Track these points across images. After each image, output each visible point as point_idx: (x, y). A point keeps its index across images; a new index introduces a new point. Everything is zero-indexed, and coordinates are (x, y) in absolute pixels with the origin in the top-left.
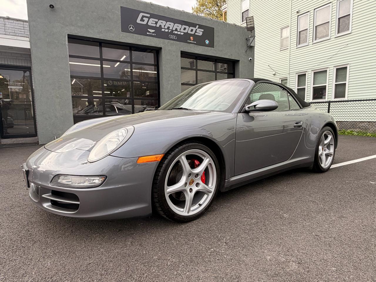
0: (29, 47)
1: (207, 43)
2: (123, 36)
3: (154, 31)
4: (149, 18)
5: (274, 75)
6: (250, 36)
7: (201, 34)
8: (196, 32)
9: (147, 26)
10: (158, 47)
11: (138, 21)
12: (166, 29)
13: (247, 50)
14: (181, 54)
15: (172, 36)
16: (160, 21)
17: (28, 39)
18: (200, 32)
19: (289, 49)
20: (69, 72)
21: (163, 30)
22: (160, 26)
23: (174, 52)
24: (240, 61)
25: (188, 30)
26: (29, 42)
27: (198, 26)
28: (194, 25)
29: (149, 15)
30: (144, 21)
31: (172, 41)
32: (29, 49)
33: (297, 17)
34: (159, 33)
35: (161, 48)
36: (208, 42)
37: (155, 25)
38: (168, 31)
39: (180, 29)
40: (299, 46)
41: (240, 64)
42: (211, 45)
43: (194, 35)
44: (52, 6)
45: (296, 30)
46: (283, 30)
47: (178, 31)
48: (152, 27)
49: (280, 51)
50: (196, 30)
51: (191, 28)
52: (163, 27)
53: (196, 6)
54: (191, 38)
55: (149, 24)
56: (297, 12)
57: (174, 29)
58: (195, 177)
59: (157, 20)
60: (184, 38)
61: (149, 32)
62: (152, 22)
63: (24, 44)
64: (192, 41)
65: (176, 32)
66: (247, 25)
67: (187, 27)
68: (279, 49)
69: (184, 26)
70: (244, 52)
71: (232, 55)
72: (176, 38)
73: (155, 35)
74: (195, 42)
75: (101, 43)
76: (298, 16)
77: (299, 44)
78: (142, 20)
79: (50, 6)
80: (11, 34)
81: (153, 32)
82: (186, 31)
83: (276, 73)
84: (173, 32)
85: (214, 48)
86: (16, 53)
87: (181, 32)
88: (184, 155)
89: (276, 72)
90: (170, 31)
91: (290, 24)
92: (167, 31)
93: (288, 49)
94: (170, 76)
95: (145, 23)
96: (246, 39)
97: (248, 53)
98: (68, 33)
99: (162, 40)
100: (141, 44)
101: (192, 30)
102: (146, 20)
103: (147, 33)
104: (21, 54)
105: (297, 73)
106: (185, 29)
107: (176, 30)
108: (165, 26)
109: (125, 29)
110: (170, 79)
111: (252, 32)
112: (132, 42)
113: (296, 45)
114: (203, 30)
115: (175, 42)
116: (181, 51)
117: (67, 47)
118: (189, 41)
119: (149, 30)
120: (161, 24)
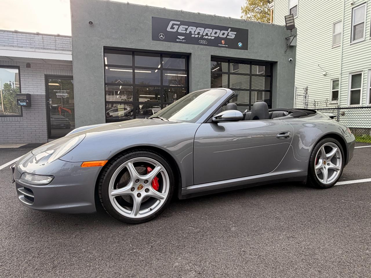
0: (71, 59)
1: (240, 46)
2: (153, 44)
3: (183, 37)
4: (179, 25)
5: (325, 75)
6: (290, 35)
7: (233, 37)
8: (228, 35)
9: (178, 33)
10: (188, 52)
11: (169, 29)
13: (286, 51)
14: (211, 58)
15: (202, 41)
16: (190, 27)
17: (71, 53)
18: (232, 35)
19: (342, 46)
20: (103, 80)
21: (193, 36)
22: (190, 32)
23: (204, 57)
24: (278, 63)
25: (220, 34)
26: (71, 56)
27: (230, 29)
28: (226, 29)
29: (179, 23)
30: (174, 28)
31: (202, 46)
32: (71, 62)
33: (351, 10)
34: (189, 39)
35: (190, 54)
36: (241, 44)
37: (185, 32)
38: (199, 36)
39: (211, 34)
40: (353, 42)
41: (278, 66)
42: (245, 47)
43: (226, 39)
45: (350, 25)
46: (336, 25)
47: (209, 36)
48: (181, 34)
49: (332, 48)
50: (228, 33)
51: (223, 32)
52: (193, 33)
53: (245, 5)
54: (223, 41)
55: (179, 31)
56: (352, 4)
57: (204, 34)
58: (145, 183)
59: (187, 27)
60: (215, 42)
61: (179, 39)
62: (182, 29)
63: (68, 57)
64: (224, 45)
65: (206, 37)
66: (286, 24)
67: (218, 31)
68: (331, 46)
69: (215, 31)
70: (283, 52)
71: (268, 56)
72: (206, 43)
73: (185, 41)
74: (227, 46)
75: (134, 52)
76: (353, 8)
77: (354, 39)
78: (172, 28)
79: (90, 22)
80: (60, 48)
81: (183, 39)
82: (217, 35)
83: (327, 74)
84: (204, 37)
85: (248, 51)
86: (63, 65)
87: (212, 37)
88: (130, 162)
89: (327, 72)
90: (200, 36)
91: (343, 18)
92: (197, 36)
93: (340, 46)
94: (199, 81)
95: (175, 30)
96: (286, 39)
97: (287, 53)
98: (104, 45)
99: (191, 46)
100: (170, 51)
101: (223, 34)
102: (176, 27)
103: (177, 40)
104: (67, 65)
105: (350, 73)
106: (216, 33)
107: (207, 35)
108: (195, 32)
109: (155, 38)
110: (199, 84)
111: (292, 31)
112: (162, 49)
113: (350, 42)
114: (235, 33)
115: (205, 47)
116: (211, 55)
117: (103, 57)
118: (220, 45)
119: (179, 37)
120: (191, 30)
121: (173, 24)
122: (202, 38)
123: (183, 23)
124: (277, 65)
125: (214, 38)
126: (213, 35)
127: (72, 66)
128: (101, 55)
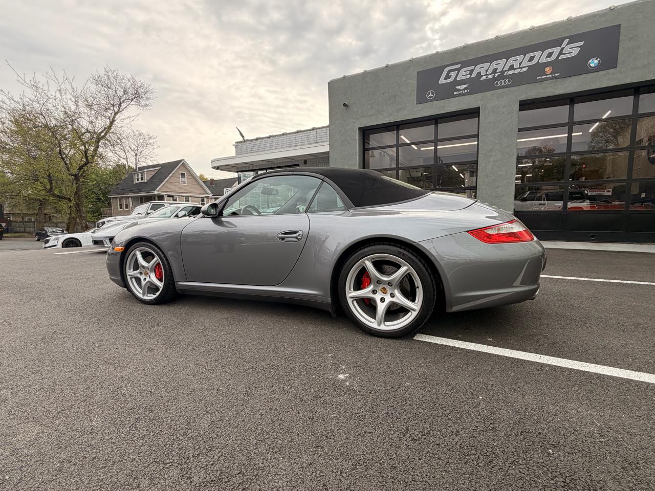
0: (328, 150)
1: (592, 65)
2: (417, 110)
3: (465, 86)
4: (458, 70)
7: (575, 52)
8: (561, 53)
9: (457, 82)
10: (473, 107)
11: (442, 81)
12: (488, 75)
14: (520, 105)
15: (501, 82)
16: (479, 66)
17: (328, 143)
18: (572, 50)
21: (483, 78)
22: (479, 73)
23: (504, 107)
25: (540, 57)
26: (329, 146)
27: (566, 41)
28: (558, 43)
29: (459, 66)
30: (450, 77)
31: (500, 91)
32: (328, 153)
34: (477, 85)
35: (478, 108)
36: (596, 62)
37: (468, 76)
38: (494, 76)
39: (520, 64)
43: (554, 62)
44: (345, 105)
47: (515, 69)
48: (462, 82)
50: (562, 49)
51: (548, 51)
52: (483, 73)
55: (460, 78)
57: (506, 68)
59: (472, 68)
60: (530, 76)
61: (459, 90)
62: (463, 74)
64: (549, 74)
65: (511, 72)
67: (537, 54)
69: (529, 56)
72: (509, 82)
73: (469, 91)
78: (448, 77)
81: (465, 88)
82: (534, 62)
84: (505, 74)
85: (618, 68)
90: (497, 75)
92: (491, 76)
94: (492, 149)
95: (452, 79)
98: (359, 127)
99: (479, 95)
100: (443, 112)
101: (550, 55)
102: (453, 74)
103: (455, 93)
106: (531, 59)
107: (512, 67)
108: (487, 71)
109: (421, 99)
112: (430, 113)
114: (582, 43)
115: (506, 90)
116: (520, 101)
117: (357, 141)
118: (540, 78)
119: (457, 87)
120: (481, 70)
121: (450, 71)
122: (502, 76)
123: (464, 64)
125: (527, 68)
126: (526, 63)
127: (329, 157)
128: (356, 139)
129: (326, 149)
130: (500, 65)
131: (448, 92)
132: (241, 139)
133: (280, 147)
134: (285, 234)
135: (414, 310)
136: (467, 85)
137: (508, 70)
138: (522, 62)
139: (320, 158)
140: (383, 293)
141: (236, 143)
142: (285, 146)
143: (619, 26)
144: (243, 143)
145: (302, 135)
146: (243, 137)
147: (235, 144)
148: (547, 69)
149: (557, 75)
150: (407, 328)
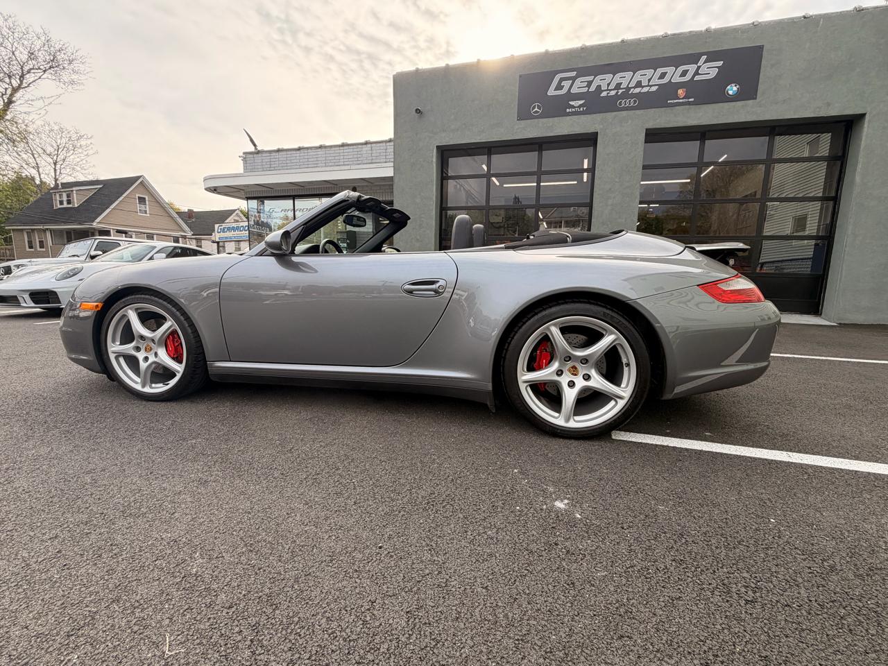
0: (391, 174)
1: (730, 92)
2: (519, 128)
3: (581, 102)
4: (573, 79)
7: (713, 73)
8: (697, 73)
9: (570, 96)
10: (590, 132)
11: (551, 92)
12: (611, 90)
14: (646, 135)
15: (626, 101)
16: (599, 77)
17: (392, 164)
18: (710, 71)
21: (604, 94)
22: (599, 87)
23: (627, 135)
24: (868, 116)
25: (673, 75)
27: (704, 58)
28: (694, 59)
29: (574, 74)
30: (563, 88)
31: (624, 113)
32: (391, 178)
34: (596, 103)
35: (596, 134)
36: (735, 89)
37: (585, 90)
38: (617, 92)
39: (649, 80)
41: (866, 125)
42: (749, 92)
43: (689, 84)
44: (418, 111)
47: (643, 87)
48: (578, 97)
50: (699, 67)
51: (683, 68)
52: (604, 88)
55: (574, 90)
57: (632, 84)
59: (590, 78)
60: (659, 97)
61: (573, 107)
62: (579, 86)
64: (682, 99)
65: (637, 90)
67: (670, 70)
69: (660, 71)
71: (829, 105)
72: (635, 103)
73: (585, 109)
75: (490, 149)
78: (559, 87)
79: (417, 110)
81: (581, 105)
82: (665, 80)
84: (630, 92)
85: (758, 100)
87: (651, 86)
90: (620, 91)
92: (613, 93)
94: (610, 189)
95: (564, 91)
98: (437, 145)
99: (598, 117)
100: (552, 134)
101: (684, 73)
102: (566, 84)
103: (568, 110)
106: (663, 76)
107: (639, 84)
108: (609, 85)
109: (523, 114)
110: (610, 195)
114: (721, 63)
115: (631, 113)
116: (647, 130)
117: (435, 165)
118: (672, 101)
119: (571, 103)
120: (601, 83)
121: (562, 80)
122: (626, 94)
123: (582, 72)
124: (864, 123)
125: (657, 87)
126: (655, 81)
127: (392, 185)
128: (432, 161)
129: (389, 172)
130: (625, 78)
131: (559, 107)
132: (252, 149)
133: (316, 165)
134: (413, 284)
135: (621, 398)
136: (583, 101)
137: (634, 87)
138: (651, 78)
139: (377, 185)
140: (572, 374)
141: (244, 153)
142: (324, 165)
143: (761, 48)
144: (255, 155)
145: (349, 150)
146: (255, 145)
147: (242, 154)
148: (680, 92)
149: (691, 100)
150: (611, 423)
